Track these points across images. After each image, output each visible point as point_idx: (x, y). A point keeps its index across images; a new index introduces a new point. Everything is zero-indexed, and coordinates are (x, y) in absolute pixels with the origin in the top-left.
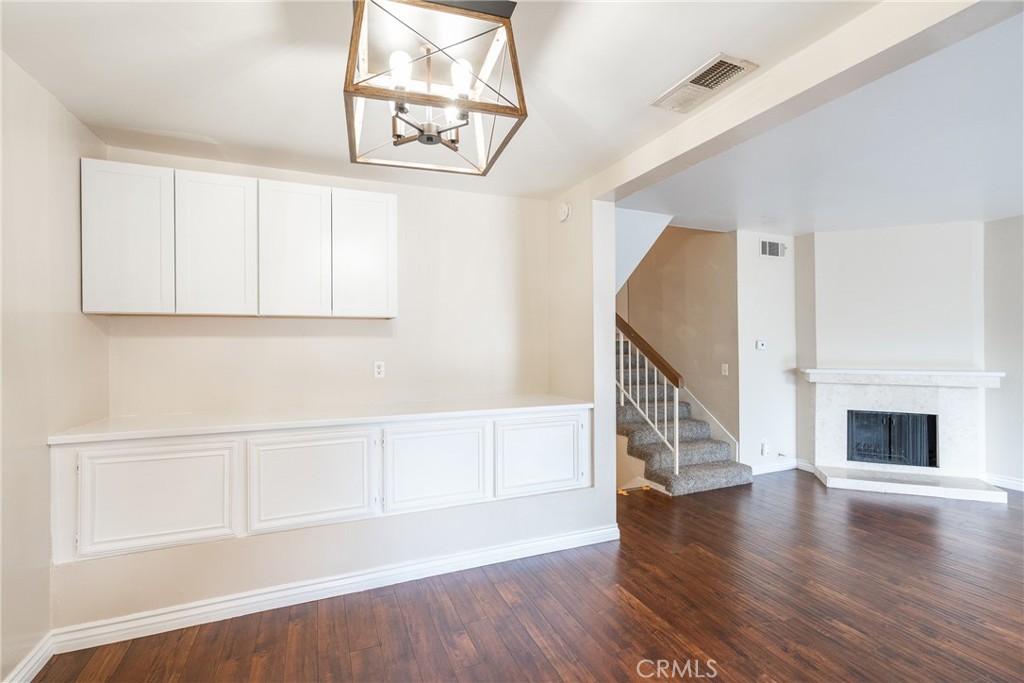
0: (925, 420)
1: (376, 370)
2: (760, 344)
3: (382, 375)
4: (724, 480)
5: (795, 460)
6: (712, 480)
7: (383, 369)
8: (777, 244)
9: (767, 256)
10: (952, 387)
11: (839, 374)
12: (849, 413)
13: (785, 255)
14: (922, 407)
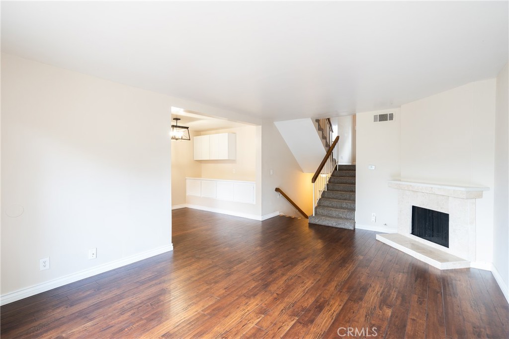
2: (370, 166)
9: (378, 122)
12: (413, 207)
13: (392, 119)
14: (442, 208)
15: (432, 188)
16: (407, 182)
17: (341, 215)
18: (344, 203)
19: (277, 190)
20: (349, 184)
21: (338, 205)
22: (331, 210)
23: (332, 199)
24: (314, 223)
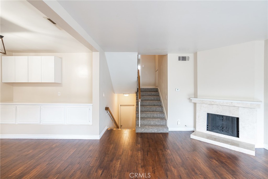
0: (236, 119)
1: (58, 94)
2: (177, 89)
3: (60, 95)
4: (156, 130)
5: (193, 128)
6: (151, 130)
7: (60, 94)
8: (186, 57)
9: (181, 61)
10: (244, 107)
11: (201, 100)
12: (208, 114)
13: (189, 60)
14: (233, 114)
15: (232, 103)
16: (206, 99)
17: (157, 123)
18: (155, 114)
19: (107, 109)
20: (150, 100)
21: (151, 116)
22: (149, 120)
23: (146, 111)
24: (141, 132)
